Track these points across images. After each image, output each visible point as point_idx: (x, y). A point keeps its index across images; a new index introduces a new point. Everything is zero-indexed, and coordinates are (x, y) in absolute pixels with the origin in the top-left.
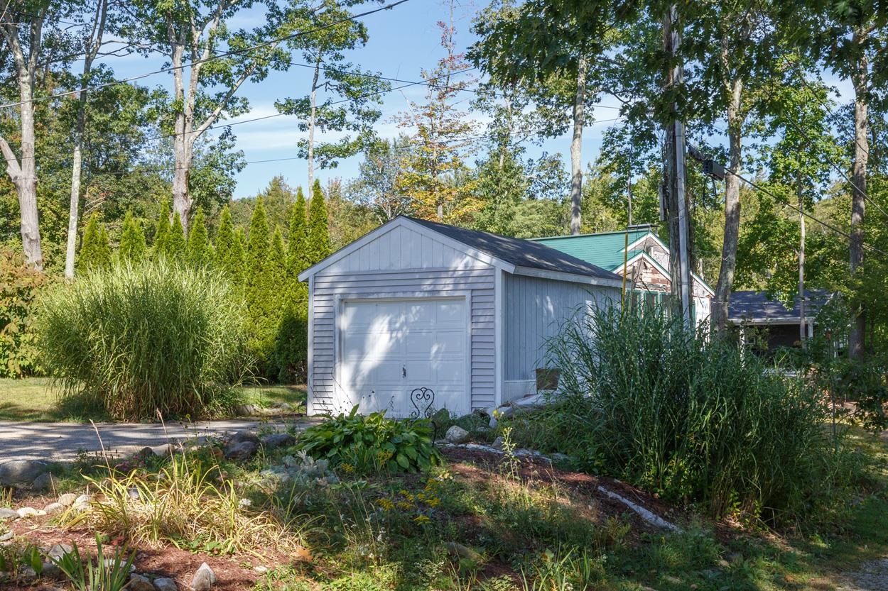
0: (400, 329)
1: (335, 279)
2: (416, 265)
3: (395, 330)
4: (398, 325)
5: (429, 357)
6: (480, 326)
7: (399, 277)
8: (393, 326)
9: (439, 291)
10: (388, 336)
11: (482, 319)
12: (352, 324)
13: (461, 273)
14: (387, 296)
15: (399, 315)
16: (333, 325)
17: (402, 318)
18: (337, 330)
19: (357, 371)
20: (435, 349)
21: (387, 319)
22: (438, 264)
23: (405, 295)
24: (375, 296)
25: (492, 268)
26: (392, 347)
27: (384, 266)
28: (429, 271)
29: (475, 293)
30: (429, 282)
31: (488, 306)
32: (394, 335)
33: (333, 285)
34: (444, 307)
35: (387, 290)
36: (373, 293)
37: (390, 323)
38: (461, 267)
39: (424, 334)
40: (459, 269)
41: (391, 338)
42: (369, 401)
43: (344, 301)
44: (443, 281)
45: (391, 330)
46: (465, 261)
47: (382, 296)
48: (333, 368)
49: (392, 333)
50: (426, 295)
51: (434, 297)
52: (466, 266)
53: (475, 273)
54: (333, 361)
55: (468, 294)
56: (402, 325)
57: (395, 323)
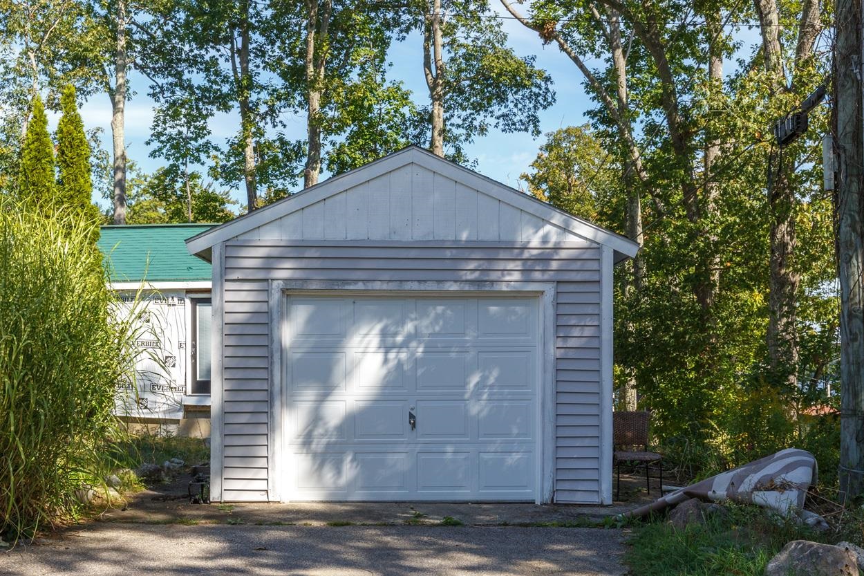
0: (405, 344)
1: (275, 252)
2: (444, 233)
3: (394, 346)
4: (399, 339)
5: (463, 394)
6: (572, 343)
7: (413, 254)
8: (390, 340)
9: (492, 282)
10: (379, 357)
11: (576, 332)
12: (305, 334)
13: (535, 252)
14: (385, 286)
15: (402, 323)
16: (269, 335)
17: (409, 327)
18: (275, 346)
19: (316, 418)
20: (474, 380)
21: (378, 327)
22: (490, 234)
23: (423, 287)
24: (360, 286)
25: (596, 247)
26: (386, 377)
27: (377, 233)
28: (471, 246)
29: (563, 288)
30: (472, 265)
31: (590, 310)
32: (392, 355)
33: (270, 263)
34: (493, 309)
35: (386, 276)
36: (356, 281)
37: (384, 334)
38: (535, 242)
39: (453, 355)
40: (531, 245)
41: (386, 361)
42: (339, 472)
43: (292, 293)
44: (501, 265)
45: (386, 346)
46: (541, 233)
47: (377, 286)
48: (270, 414)
49: (387, 352)
50: (467, 288)
51: (483, 292)
52: (545, 239)
53: (563, 254)
54: (270, 402)
55: (550, 290)
56: (409, 338)
57: (395, 334)
